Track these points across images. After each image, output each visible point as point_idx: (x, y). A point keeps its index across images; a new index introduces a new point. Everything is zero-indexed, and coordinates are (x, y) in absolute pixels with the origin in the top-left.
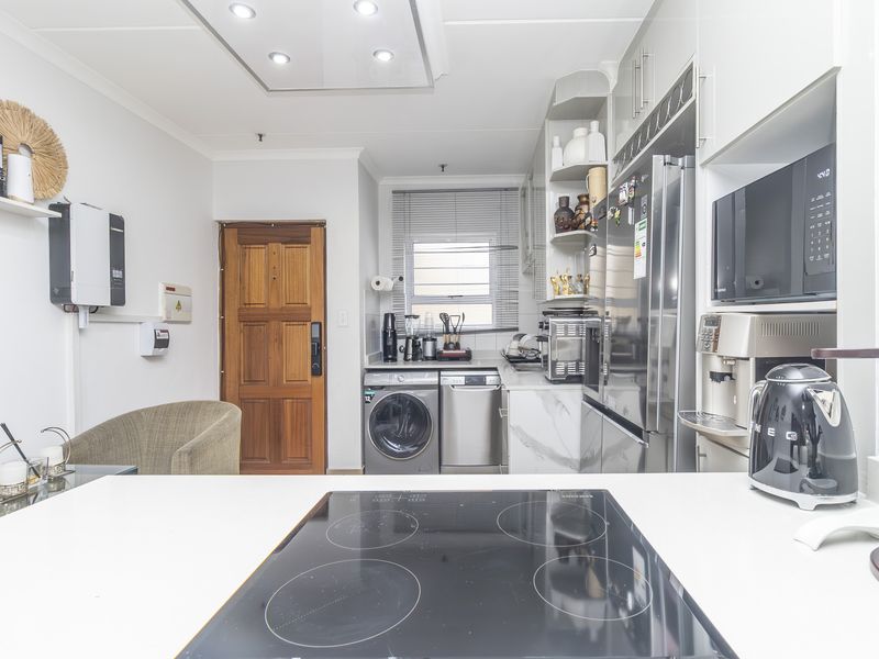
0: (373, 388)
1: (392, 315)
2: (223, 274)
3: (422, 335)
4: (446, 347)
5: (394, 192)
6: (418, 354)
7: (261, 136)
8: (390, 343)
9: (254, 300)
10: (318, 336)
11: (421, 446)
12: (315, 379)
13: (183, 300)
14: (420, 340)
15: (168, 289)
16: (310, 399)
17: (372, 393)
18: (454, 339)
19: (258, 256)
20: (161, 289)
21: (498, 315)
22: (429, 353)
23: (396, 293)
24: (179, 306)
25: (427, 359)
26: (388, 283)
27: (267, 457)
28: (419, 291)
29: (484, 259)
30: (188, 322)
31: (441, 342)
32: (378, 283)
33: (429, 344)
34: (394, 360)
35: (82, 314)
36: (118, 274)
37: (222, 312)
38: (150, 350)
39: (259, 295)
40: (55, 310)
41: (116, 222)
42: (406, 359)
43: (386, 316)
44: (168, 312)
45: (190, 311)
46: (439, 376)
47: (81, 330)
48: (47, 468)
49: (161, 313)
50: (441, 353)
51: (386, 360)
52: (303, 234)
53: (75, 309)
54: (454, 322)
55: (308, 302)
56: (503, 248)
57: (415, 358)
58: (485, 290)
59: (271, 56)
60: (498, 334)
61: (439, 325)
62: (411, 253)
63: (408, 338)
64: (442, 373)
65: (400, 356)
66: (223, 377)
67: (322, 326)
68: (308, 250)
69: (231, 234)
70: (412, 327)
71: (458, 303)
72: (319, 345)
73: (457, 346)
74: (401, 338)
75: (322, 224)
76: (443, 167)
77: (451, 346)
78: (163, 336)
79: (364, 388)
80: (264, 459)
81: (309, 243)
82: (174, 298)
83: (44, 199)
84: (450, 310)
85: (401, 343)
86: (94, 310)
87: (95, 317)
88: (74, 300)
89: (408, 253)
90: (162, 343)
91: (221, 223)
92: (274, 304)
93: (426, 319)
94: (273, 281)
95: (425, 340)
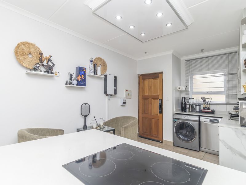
0: (176, 119)
1: (184, 98)
2: (139, 87)
3: (194, 104)
4: (204, 108)
5: (186, 61)
6: (193, 110)
7: (146, 53)
8: (184, 106)
9: (146, 93)
10: (160, 103)
11: (192, 139)
12: (160, 114)
13: (130, 93)
14: (195, 106)
15: (126, 91)
16: (159, 119)
17: (176, 120)
18: (207, 106)
19: (147, 82)
20: (125, 91)
21: (228, 98)
22: (198, 110)
23: (186, 91)
24: (128, 95)
25: (197, 112)
26: (183, 88)
27: (148, 132)
28: (195, 90)
29: (222, 79)
30: (131, 98)
31: (202, 107)
32: (179, 88)
33: (198, 107)
34: (185, 111)
35: (109, 96)
36: (115, 88)
37: (139, 96)
38: (122, 104)
39: (147, 92)
40: (105, 95)
41: (115, 77)
42: (189, 111)
43: (182, 98)
44: (126, 96)
45: (131, 95)
46: (199, 118)
47: (109, 99)
48: (100, 126)
49: (125, 96)
50: (201, 110)
51: (182, 111)
52: (157, 76)
53: (108, 95)
54: (207, 100)
55: (158, 94)
56: (229, 74)
57: (192, 111)
58: (222, 90)
59: (141, 34)
60: (227, 105)
61: (201, 101)
62: (192, 78)
63: (190, 105)
64: (201, 117)
65: (187, 110)
66: (139, 111)
67: (162, 100)
68: (158, 80)
69: (141, 77)
70: (191, 102)
71: (209, 94)
72: (161, 105)
73: (208, 109)
74: (188, 105)
75: (162, 73)
76: (202, 50)
77: (206, 108)
78: (125, 101)
79: (174, 118)
80: (147, 133)
81: (159, 78)
82: (128, 93)
83: (103, 74)
84: (206, 96)
85: (188, 106)
86: (111, 95)
87: (112, 97)
88: (107, 93)
89: (191, 79)
90: (124, 103)
91: (139, 75)
92: (150, 94)
93: (197, 99)
94: (150, 88)
95: (196, 106)
